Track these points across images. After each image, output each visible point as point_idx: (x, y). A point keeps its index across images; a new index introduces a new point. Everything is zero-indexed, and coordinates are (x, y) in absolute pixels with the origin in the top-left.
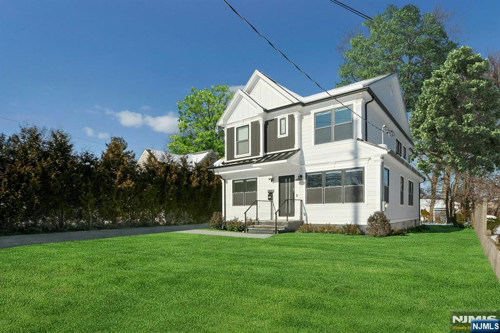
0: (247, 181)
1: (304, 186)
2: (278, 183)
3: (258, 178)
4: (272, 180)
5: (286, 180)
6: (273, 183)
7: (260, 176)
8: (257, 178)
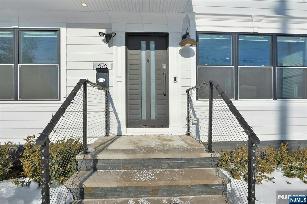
0: (27, 35)
1: (193, 59)
2: (124, 48)
3: (63, 30)
4: (109, 38)
5: (144, 44)
6: (110, 46)
7: (69, 26)
8: (57, 31)
